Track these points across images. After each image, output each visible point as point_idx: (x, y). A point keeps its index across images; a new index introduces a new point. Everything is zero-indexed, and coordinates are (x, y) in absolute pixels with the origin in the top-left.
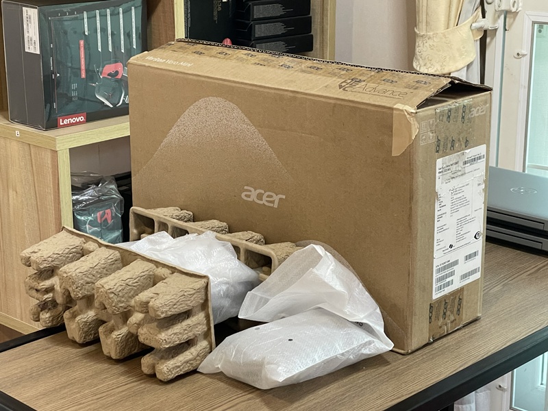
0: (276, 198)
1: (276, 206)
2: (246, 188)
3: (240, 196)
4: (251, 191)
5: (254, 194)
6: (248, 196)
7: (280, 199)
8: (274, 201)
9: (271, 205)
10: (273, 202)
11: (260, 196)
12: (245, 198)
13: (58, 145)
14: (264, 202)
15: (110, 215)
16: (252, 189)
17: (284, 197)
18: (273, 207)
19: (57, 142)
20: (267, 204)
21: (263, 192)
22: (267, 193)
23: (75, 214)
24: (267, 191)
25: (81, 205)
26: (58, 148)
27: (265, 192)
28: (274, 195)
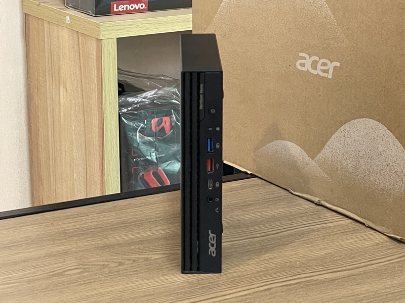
0: (331, 66)
1: (330, 77)
2: (301, 54)
3: (295, 65)
4: (305, 58)
5: (308, 62)
6: (303, 65)
7: (335, 67)
8: (328, 70)
9: (325, 75)
10: (326, 71)
11: (314, 65)
12: (300, 68)
13: (103, 33)
14: (318, 71)
15: (168, 124)
16: (307, 56)
17: (338, 64)
18: (327, 78)
19: (102, 29)
20: (321, 74)
21: (317, 59)
22: (322, 61)
23: (123, 119)
24: (322, 58)
25: (129, 109)
26: (103, 36)
27: (320, 59)
28: (328, 62)
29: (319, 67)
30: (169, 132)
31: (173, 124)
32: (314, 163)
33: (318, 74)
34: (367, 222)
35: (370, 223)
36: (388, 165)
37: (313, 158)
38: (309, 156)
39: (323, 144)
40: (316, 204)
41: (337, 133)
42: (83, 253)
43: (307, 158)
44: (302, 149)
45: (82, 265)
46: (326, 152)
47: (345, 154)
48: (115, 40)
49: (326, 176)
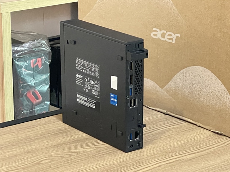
0: (174, 36)
1: (174, 42)
2: (154, 29)
3: (150, 35)
4: (157, 32)
5: (159, 34)
6: (155, 35)
7: (177, 37)
8: (173, 38)
9: (171, 41)
10: (172, 39)
11: (163, 35)
12: (154, 37)
13: (2, 9)
14: (166, 39)
16: (158, 30)
17: (179, 35)
18: (171, 43)
19: (2, 7)
20: (168, 40)
21: (165, 32)
22: (169, 33)
23: (14, 60)
24: (168, 32)
25: (18, 54)
26: (3, 11)
27: (167, 32)
28: (173, 34)
29: (166, 36)
30: (41, 68)
31: (43, 62)
32: (163, 91)
33: (166, 40)
34: (198, 124)
35: (200, 124)
36: (212, 92)
37: (162, 88)
38: (160, 87)
39: (169, 80)
40: (165, 114)
41: (179, 74)
42: (46, 150)
43: (158, 88)
44: (155, 83)
45: (49, 157)
46: (171, 84)
47: (183, 85)
48: (10, 13)
49: (171, 98)
